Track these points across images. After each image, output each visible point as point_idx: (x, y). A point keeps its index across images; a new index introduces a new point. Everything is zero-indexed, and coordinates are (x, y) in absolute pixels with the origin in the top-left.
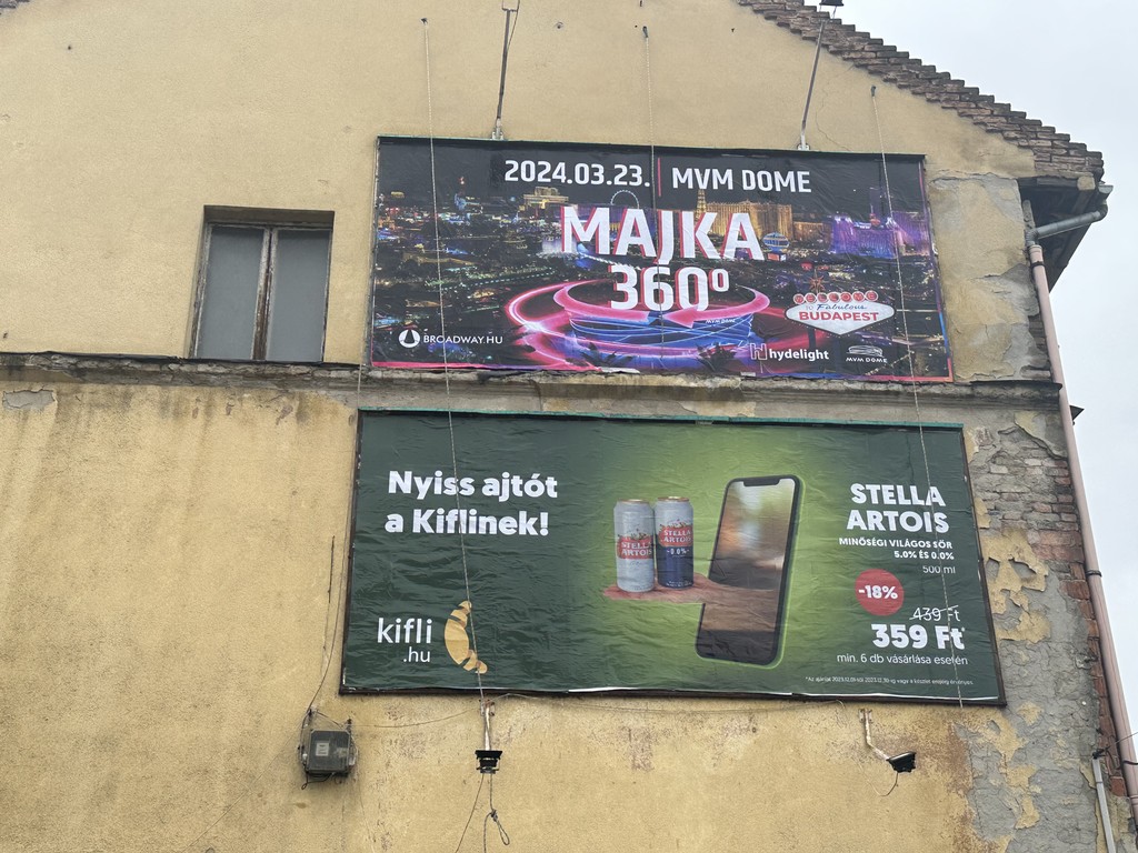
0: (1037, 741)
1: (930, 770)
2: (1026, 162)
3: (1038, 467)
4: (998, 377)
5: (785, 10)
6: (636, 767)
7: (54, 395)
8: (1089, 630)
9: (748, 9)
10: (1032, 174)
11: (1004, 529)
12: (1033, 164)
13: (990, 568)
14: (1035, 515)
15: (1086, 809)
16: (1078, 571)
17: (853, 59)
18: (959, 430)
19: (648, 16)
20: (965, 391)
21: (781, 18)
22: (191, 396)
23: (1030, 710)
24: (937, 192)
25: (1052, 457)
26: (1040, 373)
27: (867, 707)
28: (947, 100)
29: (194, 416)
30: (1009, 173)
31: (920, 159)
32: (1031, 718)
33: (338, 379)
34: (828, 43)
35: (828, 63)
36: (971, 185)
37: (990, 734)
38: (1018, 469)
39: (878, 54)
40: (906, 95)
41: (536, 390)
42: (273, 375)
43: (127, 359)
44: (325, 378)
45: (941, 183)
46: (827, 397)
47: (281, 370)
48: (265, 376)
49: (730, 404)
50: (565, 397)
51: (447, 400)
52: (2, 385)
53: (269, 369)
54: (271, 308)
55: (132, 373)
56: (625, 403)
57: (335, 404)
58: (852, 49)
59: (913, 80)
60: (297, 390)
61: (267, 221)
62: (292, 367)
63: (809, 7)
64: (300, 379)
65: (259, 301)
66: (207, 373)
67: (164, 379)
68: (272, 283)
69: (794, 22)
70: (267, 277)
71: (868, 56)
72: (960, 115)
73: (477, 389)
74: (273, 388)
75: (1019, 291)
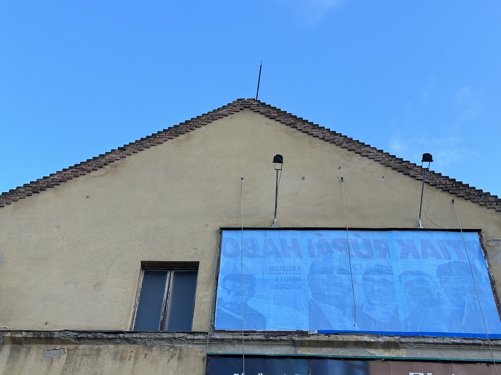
5: (408, 168)
7: (66, 351)
9: (390, 168)
17: (441, 188)
19: (342, 173)
21: (406, 171)
22: (128, 349)
24: (489, 246)
28: (490, 205)
29: (129, 360)
31: (481, 230)
33: (198, 340)
34: (429, 181)
35: (428, 190)
39: (454, 185)
40: (469, 203)
41: (294, 343)
42: (167, 338)
43: (100, 332)
44: (192, 339)
45: (491, 242)
46: (443, 346)
47: (171, 336)
48: (163, 339)
49: (392, 350)
50: (308, 347)
51: (251, 349)
52: (43, 346)
53: (165, 336)
54: (169, 307)
55: (102, 339)
56: (339, 349)
57: (196, 352)
58: (440, 183)
59: (472, 196)
60: (178, 345)
61: (169, 267)
62: (176, 334)
63: (418, 167)
64: (180, 340)
65: (163, 304)
66: (136, 338)
67: (117, 341)
68: (170, 296)
69: (412, 173)
70: (168, 293)
71: (449, 186)
72: (497, 211)
73: (264, 343)
74: (166, 345)
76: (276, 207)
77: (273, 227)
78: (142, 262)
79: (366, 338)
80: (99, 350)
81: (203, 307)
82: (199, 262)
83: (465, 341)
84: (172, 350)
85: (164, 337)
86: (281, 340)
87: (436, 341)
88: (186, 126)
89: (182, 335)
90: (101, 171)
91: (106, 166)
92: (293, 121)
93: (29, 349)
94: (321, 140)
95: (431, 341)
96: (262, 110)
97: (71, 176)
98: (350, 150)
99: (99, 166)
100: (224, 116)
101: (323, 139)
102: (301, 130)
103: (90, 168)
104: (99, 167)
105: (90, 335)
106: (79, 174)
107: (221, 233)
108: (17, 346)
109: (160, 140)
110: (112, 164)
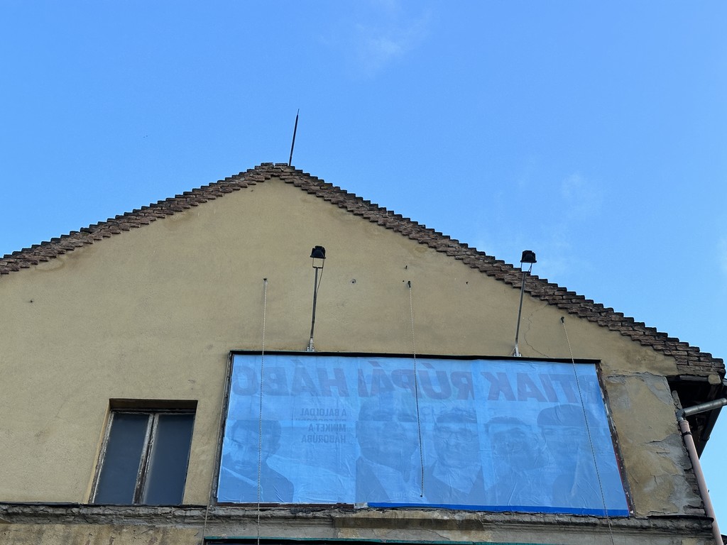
2: (670, 366)
4: (667, 513)
5: (501, 270)
9: (476, 270)
10: (675, 373)
12: (675, 366)
17: (546, 300)
19: (410, 275)
20: (646, 523)
21: (500, 276)
22: (85, 531)
24: (609, 383)
26: (697, 510)
28: (613, 326)
30: (660, 372)
31: (599, 361)
33: (192, 517)
34: (530, 290)
35: (529, 303)
36: (634, 380)
39: (564, 297)
40: (584, 322)
41: (333, 522)
42: (146, 515)
43: (43, 505)
44: (182, 516)
45: (613, 379)
46: (544, 527)
47: (151, 511)
48: (139, 516)
49: (473, 531)
50: (354, 527)
51: (269, 531)
53: (142, 511)
54: (149, 468)
55: (45, 516)
56: (397, 531)
57: (188, 535)
58: (546, 294)
59: (589, 313)
60: (162, 526)
61: (152, 408)
62: (159, 508)
63: (516, 269)
64: (164, 517)
65: (141, 464)
66: (98, 514)
67: (68, 519)
68: (152, 450)
69: (507, 278)
70: (148, 447)
71: (557, 298)
72: (622, 335)
73: (290, 522)
74: (143, 524)
75: (676, 452)
76: (313, 322)
77: (308, 351)
78: (111, 401)
79: (436, 515)
80: (40, 533)
81: (201, 468)
82: (197, 401)
83: (574, 520)
84: (151, 532)
85: (141, 513)
86: (315, 518)
87: (534, 519)
88: (185, 199)
89: (168, 510)
90: (53, 263)
91: (61, 256)
92: (341, 199)
94: (381, 227)
95: (527, 518)
96: (297, 180)
97: (6, 269)
98: (422, 243)
99: (50, 255)
100: (242, 187)
101: (384, 225)
102: (352, 211)
103: (36, 258)
104: (51, 257)
105: (27, 510)
106: (19, 266)
107: (231, 359)
109: (144, 220)
110: (70, 252)
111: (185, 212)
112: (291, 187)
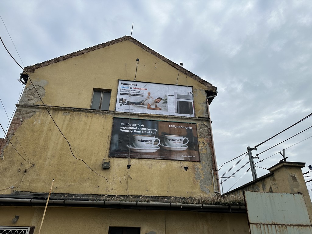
0: (205, 167)
1: (189, 170)
2: (206, 88)
3: (206, 129)
4: (202, 117)
6: (149, 169)
7: (70, 113)
8: (212, 152)
9: (170, 65)
10: (207, 90)
11: (201, 137)
13: (199, 143)
14: (205, 136)
15: (211, 176)
16: (211, 144)
17: (184, 73)
18: (196, 124)
19: (156, 65)
20: (197, 119)
21: (175, 67)
22: (90, 114)
23: (204, 163)
25: (208, 128)
26: (207, 117)
27: (182, 161)
28: (196, 79)
29: (90, 117)
30: (204, 89)
31: (193, 86)
32: (204, 164)
33: (111, 113)
34: (181, 71)
35: (180, 73)
36: (199, 91)
37: (198, 166)
38: (204, 129)
39: (187, 72)
40: (191, 78)
41: (139, 116)
43: (81, 109)
44: (109, 113)
45: (195, 90)
46: (178, 118)
47: (103, 111)
49: (165, 119)
50: (142, 117)
52: (63, 112)
53: (101, 111)
54: (102, 102)
55: (81, 111)
56: (151, 118)
57: (110, 116)
58: (184, 71)
59: (192, 76)
60: (105, 114)
61: (102, 90)
63: (178, 66)
65: (100, 101)
66: (92, 111)
67: (86, 112)
68: (102, 99)
69: (176, 67)
72: (198, 81)
73: (130, 115)
74: (101, 114)
75: (205, 105)
76: (136, 75)
77: (134, 81)
78: (94, 88)
79: (158, 115)
80: (81, 114)
82: (111, 90)
84: (103, 115)
86: (135, 115)
88: (108, 43)
89: (106, 111)
90: (80, 56)
92: (142, 46)
93: (59, 112)
94: (151, 54)
96: (133, 41)
97: (70, 57)
98: (159, 58)
99: (79, 54)
100: (121, 41)
102: (145, 49)
103: (76, 55)
105: (78, 109)
106: (72, 56)
107: (118, 81)
108: (55, 111)
109: (99, 48)
110: (83, 54)
111: (108, 46)
112: (131, 42)
